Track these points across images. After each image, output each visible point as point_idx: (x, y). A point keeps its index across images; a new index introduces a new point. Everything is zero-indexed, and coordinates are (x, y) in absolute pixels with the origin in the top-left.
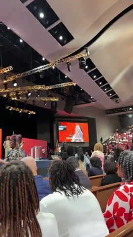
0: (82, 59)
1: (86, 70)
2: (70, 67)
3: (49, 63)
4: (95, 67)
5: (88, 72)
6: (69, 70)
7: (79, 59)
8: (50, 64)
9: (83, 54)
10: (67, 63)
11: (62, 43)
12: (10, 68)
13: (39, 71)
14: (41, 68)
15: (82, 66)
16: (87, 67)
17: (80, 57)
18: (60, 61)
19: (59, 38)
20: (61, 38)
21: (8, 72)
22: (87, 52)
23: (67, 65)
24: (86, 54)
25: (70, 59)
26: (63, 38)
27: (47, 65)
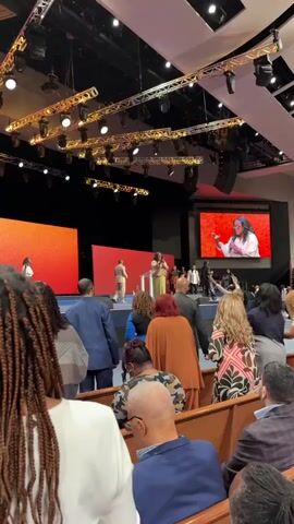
0: (263, 60)
1: (272, 89)
2: (233, 83)
3: (182, 75)
5: (276, 93)
6: (231, 91)
7: (256, 62)
8: (184, 78)
9: (266, 49)
10: (226, 73)
11: (215, 24)
12: (93, 92)
13: (158, 95)
14: (161, 89)
15: (261, 79)
16: (273, 80)
17: (258, 56)
18: (208, 69)
19: (207, 8)
20: (212, 9)
21: (88, 101)
22: (275, 41)
23: (224, 77)
24: (275, 47)
25: (233, 63)
26: (217, 10)
27: (177, 80)
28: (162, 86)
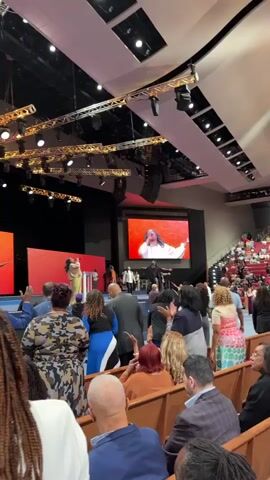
0: (182, 89)
1: (190, 113)
2: (157, 107)
3: (112, 97)
4: (209, 105)
5: (194, 117)
6: (155, 114)
7: (177, 90)
8: (114, 100)
9: (185, 80)
10: (151, 98)
11: (141, 55)
12: (31, 109)
13: (92, 114)
14: (94, 109)
15: (182, 105)
16: (191, 106)
17: (178, 85)
18: (135, 94)
19: (134, 44)
20: (139, 44)
21: (27, 117)
22: (193, 73)
23: (150, 102)
24: (192, 79)
25: (157, 89)
26: (144, 44)
27: (108, 102)
28: (94, 106)
